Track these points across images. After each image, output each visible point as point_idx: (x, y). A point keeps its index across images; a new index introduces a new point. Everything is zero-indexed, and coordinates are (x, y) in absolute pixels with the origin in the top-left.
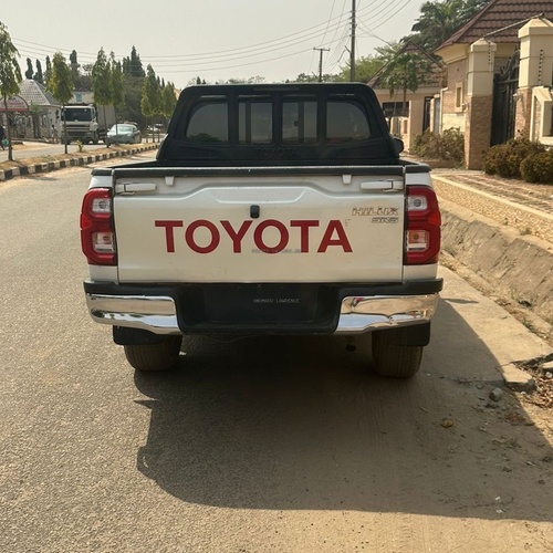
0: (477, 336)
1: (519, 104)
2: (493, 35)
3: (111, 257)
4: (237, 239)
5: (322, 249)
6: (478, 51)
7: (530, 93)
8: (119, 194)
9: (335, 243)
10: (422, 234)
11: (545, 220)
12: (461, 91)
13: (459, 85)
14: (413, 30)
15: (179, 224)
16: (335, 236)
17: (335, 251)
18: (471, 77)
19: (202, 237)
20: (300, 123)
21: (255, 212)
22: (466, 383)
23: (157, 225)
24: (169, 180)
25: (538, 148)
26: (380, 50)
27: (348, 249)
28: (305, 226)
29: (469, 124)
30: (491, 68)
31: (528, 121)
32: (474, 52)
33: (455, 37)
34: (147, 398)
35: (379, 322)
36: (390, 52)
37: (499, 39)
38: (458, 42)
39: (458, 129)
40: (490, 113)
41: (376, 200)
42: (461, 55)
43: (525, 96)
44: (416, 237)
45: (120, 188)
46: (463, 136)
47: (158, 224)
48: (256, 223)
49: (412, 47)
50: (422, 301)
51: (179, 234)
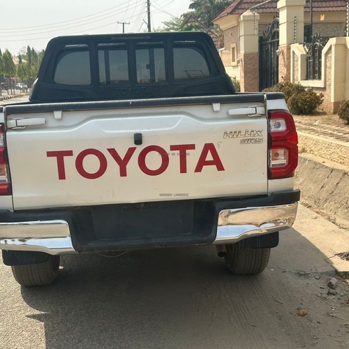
0: (300, 234)
1: (280, 57)
2: (257, 8)
3: (6, 187)
4: (123, 164)
5: (198, 169)
6: (246, 20)
7: (289, 49)
8: (11, 129)
9: (210, 163)
10: (281, 151)
11: (317, 141)
12: (235, 50)
13: (234, 45)
14: (190, 7)
15: (70, 153)
16: (209, 157)
17: (209, 170)
18: (242, 39)
19: (91, 164)
20: (151, 67)
21: (138, 139)
22: (306, 275)
23: (48, 156)
24: (58, 114)
25: (300, 89)
26: (166, 24)
27: (220, 168)
28: (183, 149)
29: (243, 75)
30: (256, 32)
31: (288, 70)
32: (244, 21)
33: (229, 10)
34: (37, 312)
35: (251, 230)
36: (174, 24)
37: (261, 11)
38: (231, 13)
39: (235, 78)
40: (257, 66)
41: (243, 124)
42: (234, 23)
43: (285, 51)
44: (277, 155)
45: (12, 123)
46: (238, 83)
47: (50, 154)
48: (139, 149)
49: (193, 20)
50: (284, 210)
51: (70, 162)
